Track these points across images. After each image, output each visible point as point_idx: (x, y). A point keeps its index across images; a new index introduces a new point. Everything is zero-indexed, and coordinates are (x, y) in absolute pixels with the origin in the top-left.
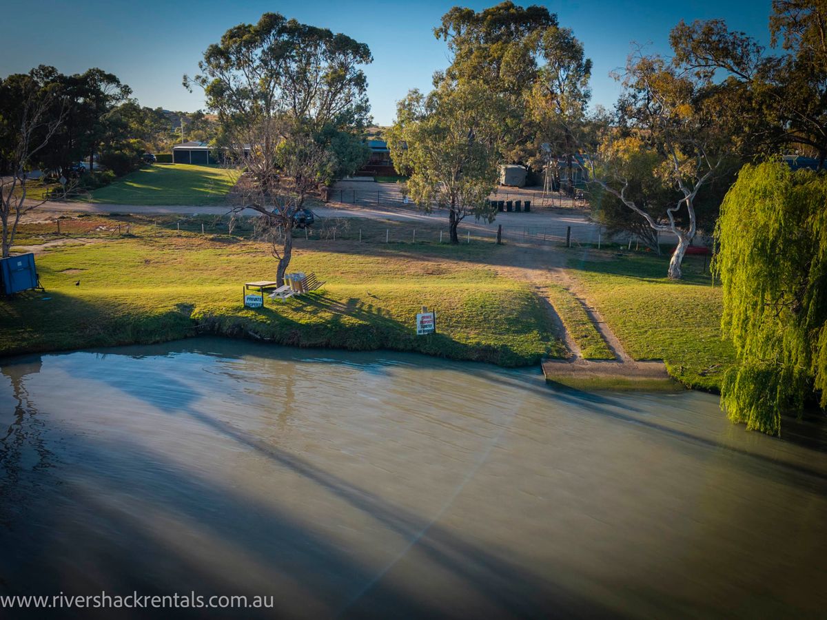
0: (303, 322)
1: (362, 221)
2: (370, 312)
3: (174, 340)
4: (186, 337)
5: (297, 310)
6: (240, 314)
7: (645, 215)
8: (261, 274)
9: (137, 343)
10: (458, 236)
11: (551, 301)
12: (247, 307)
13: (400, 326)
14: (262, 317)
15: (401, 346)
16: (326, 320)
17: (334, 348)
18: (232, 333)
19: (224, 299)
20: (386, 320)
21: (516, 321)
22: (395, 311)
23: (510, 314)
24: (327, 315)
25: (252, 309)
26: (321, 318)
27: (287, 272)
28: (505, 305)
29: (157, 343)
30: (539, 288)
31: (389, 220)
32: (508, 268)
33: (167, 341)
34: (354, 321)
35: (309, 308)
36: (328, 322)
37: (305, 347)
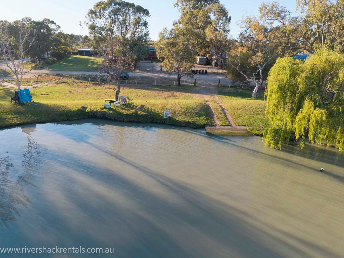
0: (125, 113)
1: (146, 77)
2: (148, 110)
3: (81, 119)
4: (85, 118)
5: (123, 109)
6: (103, 110)
7: (245, 76)
8: (111, 96)
9: (68, 120)
10: (181, 83)
11: (211, 106)
12: (105, 108)
13: (158, 115)
14: (111, 111)
15: (159, 121)
16: (133, 113)
17: (136, 122)
18: (100, 117)
19: (98, 105)
20: (153, 113)
21: (198, 113)
22: (157, 110)
23: (196, 111)
24: (133, 111)
25: (107, 109)
26: (131, 112)
27: (119, 95)
28: (195, 107)
29: (75, 120)
30: (207, 102)
31: (156, 77)
32: (197, 95)
33: (78, 119)
34: (143, 113)
35: (127, 109)
36: (134, 113)
37: (126, 122)
